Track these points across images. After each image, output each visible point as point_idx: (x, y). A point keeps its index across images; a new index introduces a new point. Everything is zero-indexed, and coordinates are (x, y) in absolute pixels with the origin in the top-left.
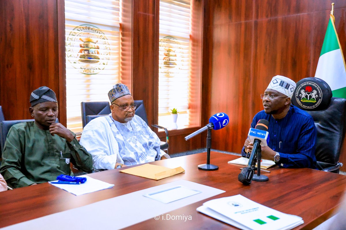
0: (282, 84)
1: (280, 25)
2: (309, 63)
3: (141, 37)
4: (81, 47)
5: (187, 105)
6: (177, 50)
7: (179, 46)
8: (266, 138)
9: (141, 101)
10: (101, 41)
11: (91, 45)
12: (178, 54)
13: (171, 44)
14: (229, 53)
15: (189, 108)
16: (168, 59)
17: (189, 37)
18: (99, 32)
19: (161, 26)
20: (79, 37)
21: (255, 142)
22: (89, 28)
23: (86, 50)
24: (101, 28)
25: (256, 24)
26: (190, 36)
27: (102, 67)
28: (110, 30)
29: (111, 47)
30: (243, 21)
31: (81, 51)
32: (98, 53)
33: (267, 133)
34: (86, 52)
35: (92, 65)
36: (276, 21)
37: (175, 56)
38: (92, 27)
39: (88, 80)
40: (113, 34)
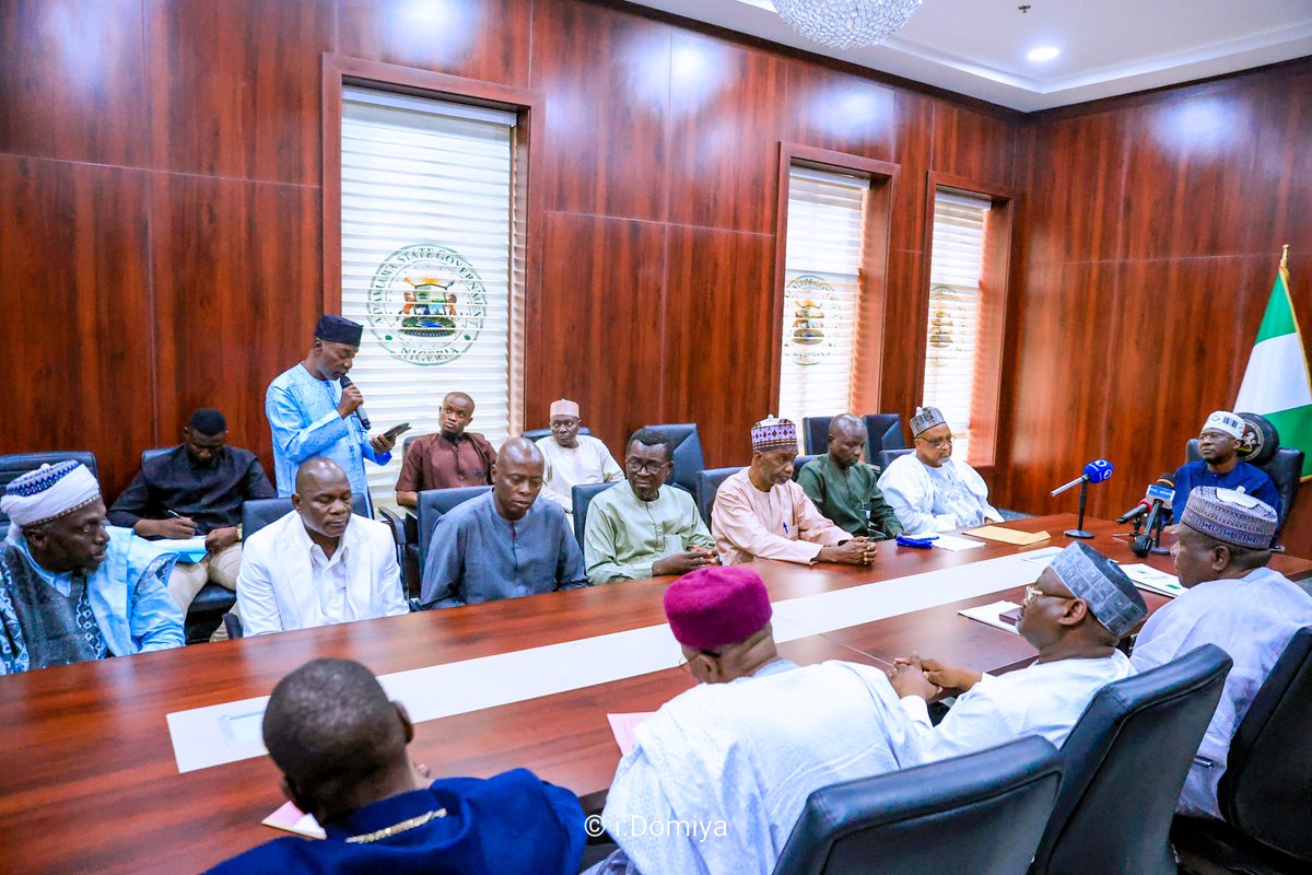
0: (1226, 421)
1: (1173, 275)
2: (1231, 354)
3: (900, 295)
4: (797, 316)
5: (968, 422)
6: (955, 313)
7: (958, 304)
8: (1171, 499)
9: (896, 415)
10: (827, 303)
11: (812, 312)
12: (956, 322)
13: (945, 302)
14: (1062, 321)
15: (971, 427)
16: (937, 331)
17: (977, 286)
18: (825, 286)
19: (934, 269)
20: (795, 299)
21: (1155, 503)
22: (810, 282)
23: (803, 322)
24: (828, 280)
25: (1123, 267)
26: (980, 283)
27: (827, 350)
28: (842, 281)
29: (843, 312)
30: (1095, 261)
31: (796, 325)
32: (822, 326)
33: (1174, 492)
34: (804, 325)
35: (811, 348)
36: (1166, 267)
37: (951, 324)
38: (815, 280)
39: (804, 376)
40: (846, 288)
